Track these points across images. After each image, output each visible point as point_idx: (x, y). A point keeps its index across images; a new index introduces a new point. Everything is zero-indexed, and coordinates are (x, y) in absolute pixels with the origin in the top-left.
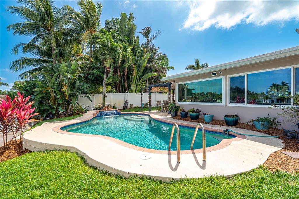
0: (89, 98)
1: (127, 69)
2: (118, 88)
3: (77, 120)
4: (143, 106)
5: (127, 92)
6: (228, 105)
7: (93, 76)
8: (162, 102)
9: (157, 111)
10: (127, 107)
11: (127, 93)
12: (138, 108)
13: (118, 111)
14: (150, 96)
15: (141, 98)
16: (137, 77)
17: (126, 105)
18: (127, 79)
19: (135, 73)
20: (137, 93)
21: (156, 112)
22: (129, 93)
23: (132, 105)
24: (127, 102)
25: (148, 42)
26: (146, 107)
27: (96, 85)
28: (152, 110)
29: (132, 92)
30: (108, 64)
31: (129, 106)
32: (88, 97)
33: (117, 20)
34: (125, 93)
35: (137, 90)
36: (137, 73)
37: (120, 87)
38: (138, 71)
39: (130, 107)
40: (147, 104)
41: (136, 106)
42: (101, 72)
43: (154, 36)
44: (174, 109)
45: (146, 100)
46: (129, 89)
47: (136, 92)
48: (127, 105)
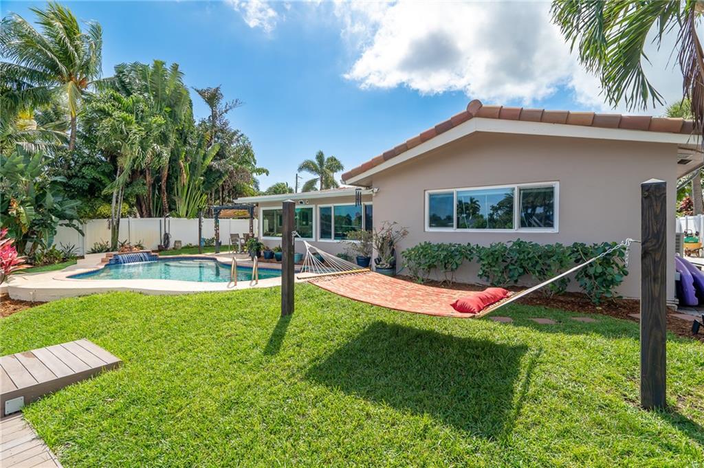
0: (77, 229)
1: (167, 170)
2: (144, 207)
3: (71, 270)
4: (203, 244)
5: (167, 217)
6: (318, 241)
7: (84, 180)
8: (241, 236)
9: (231, 252)
10: (167, 245)
11: (167, 219)
12: (193, 247)
13: (153, 254)
14: (217, 226)
15: (200, 229)
16: (189, 185)
17: (164, 242)
18: (167, 189)
19: (185, 178)
20: (189, 218)
21: (230, 254)
22: (171, 217)
23: (180, 242)
24: (167, 237)
25: (214, 116)
26: (211, 246)
27: (93, 200)
28: (222, 251)
29: (179, 216)
30: (127, 162)
31: (172, 245)
32: (74, 226)
33: (145, 68)
34: (163, 219)
35: (189, 213)
36: (191, 177)
37: (149, 206)
38: (191, 175)
39: (175, 245)
40: (212, 240)
41: (188, 243)
42: (103, 173)
43: (228, 108)
44: (255, 248)
45: (209, 233)
46: (170, 209)
47: (186, 215)
48: (168, 242)
